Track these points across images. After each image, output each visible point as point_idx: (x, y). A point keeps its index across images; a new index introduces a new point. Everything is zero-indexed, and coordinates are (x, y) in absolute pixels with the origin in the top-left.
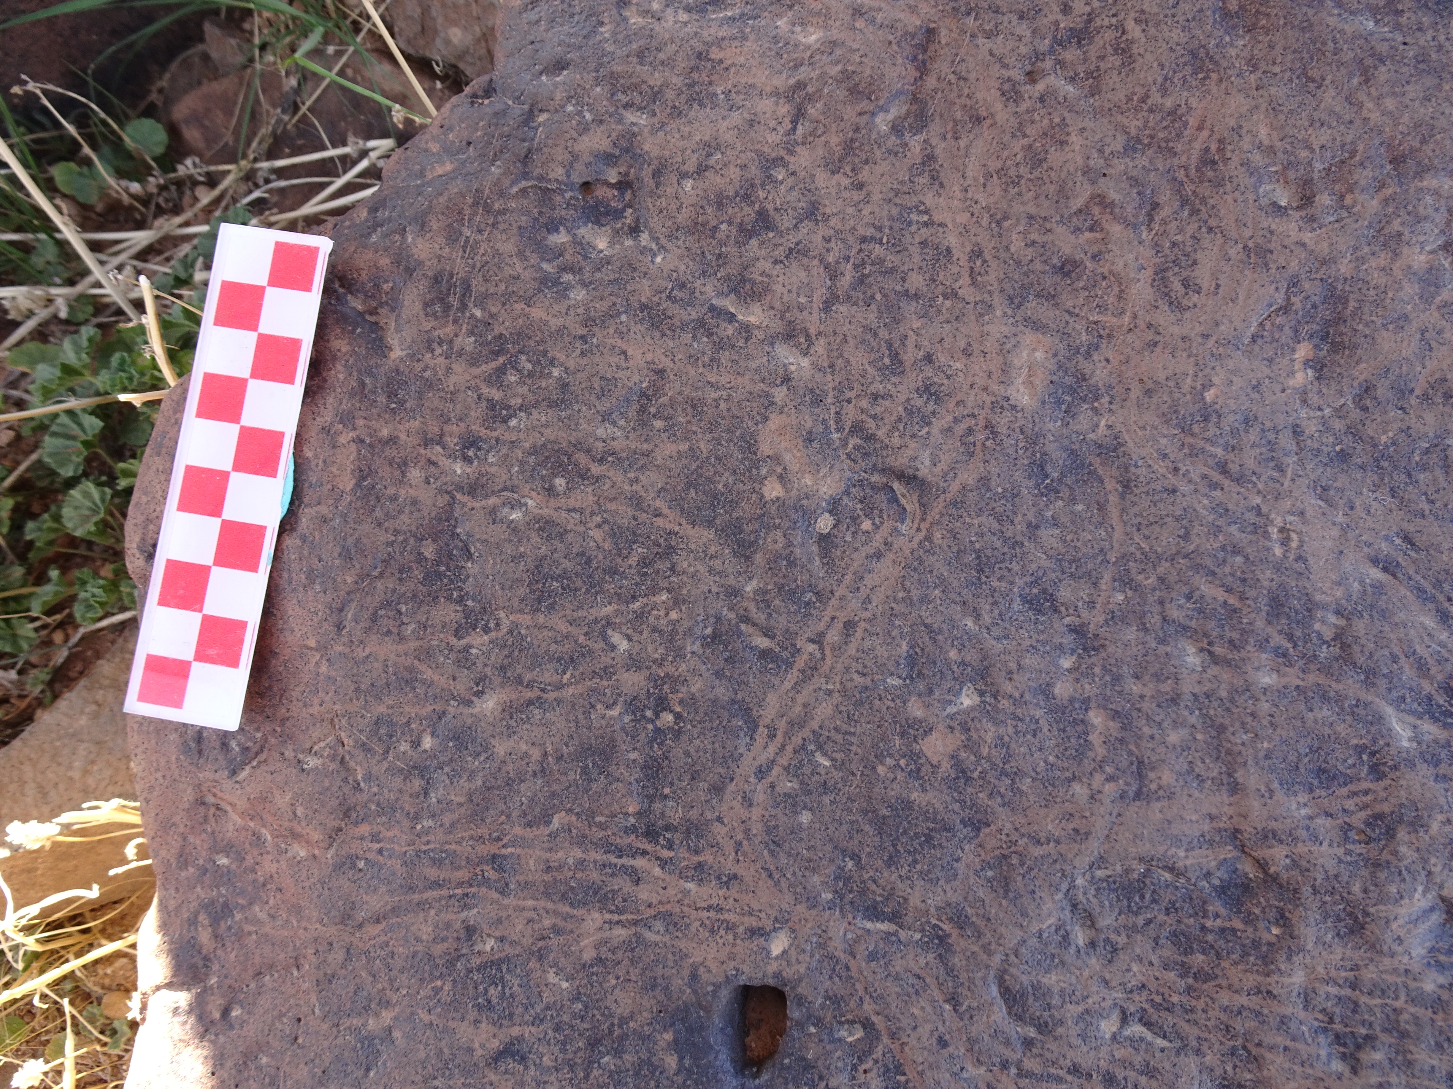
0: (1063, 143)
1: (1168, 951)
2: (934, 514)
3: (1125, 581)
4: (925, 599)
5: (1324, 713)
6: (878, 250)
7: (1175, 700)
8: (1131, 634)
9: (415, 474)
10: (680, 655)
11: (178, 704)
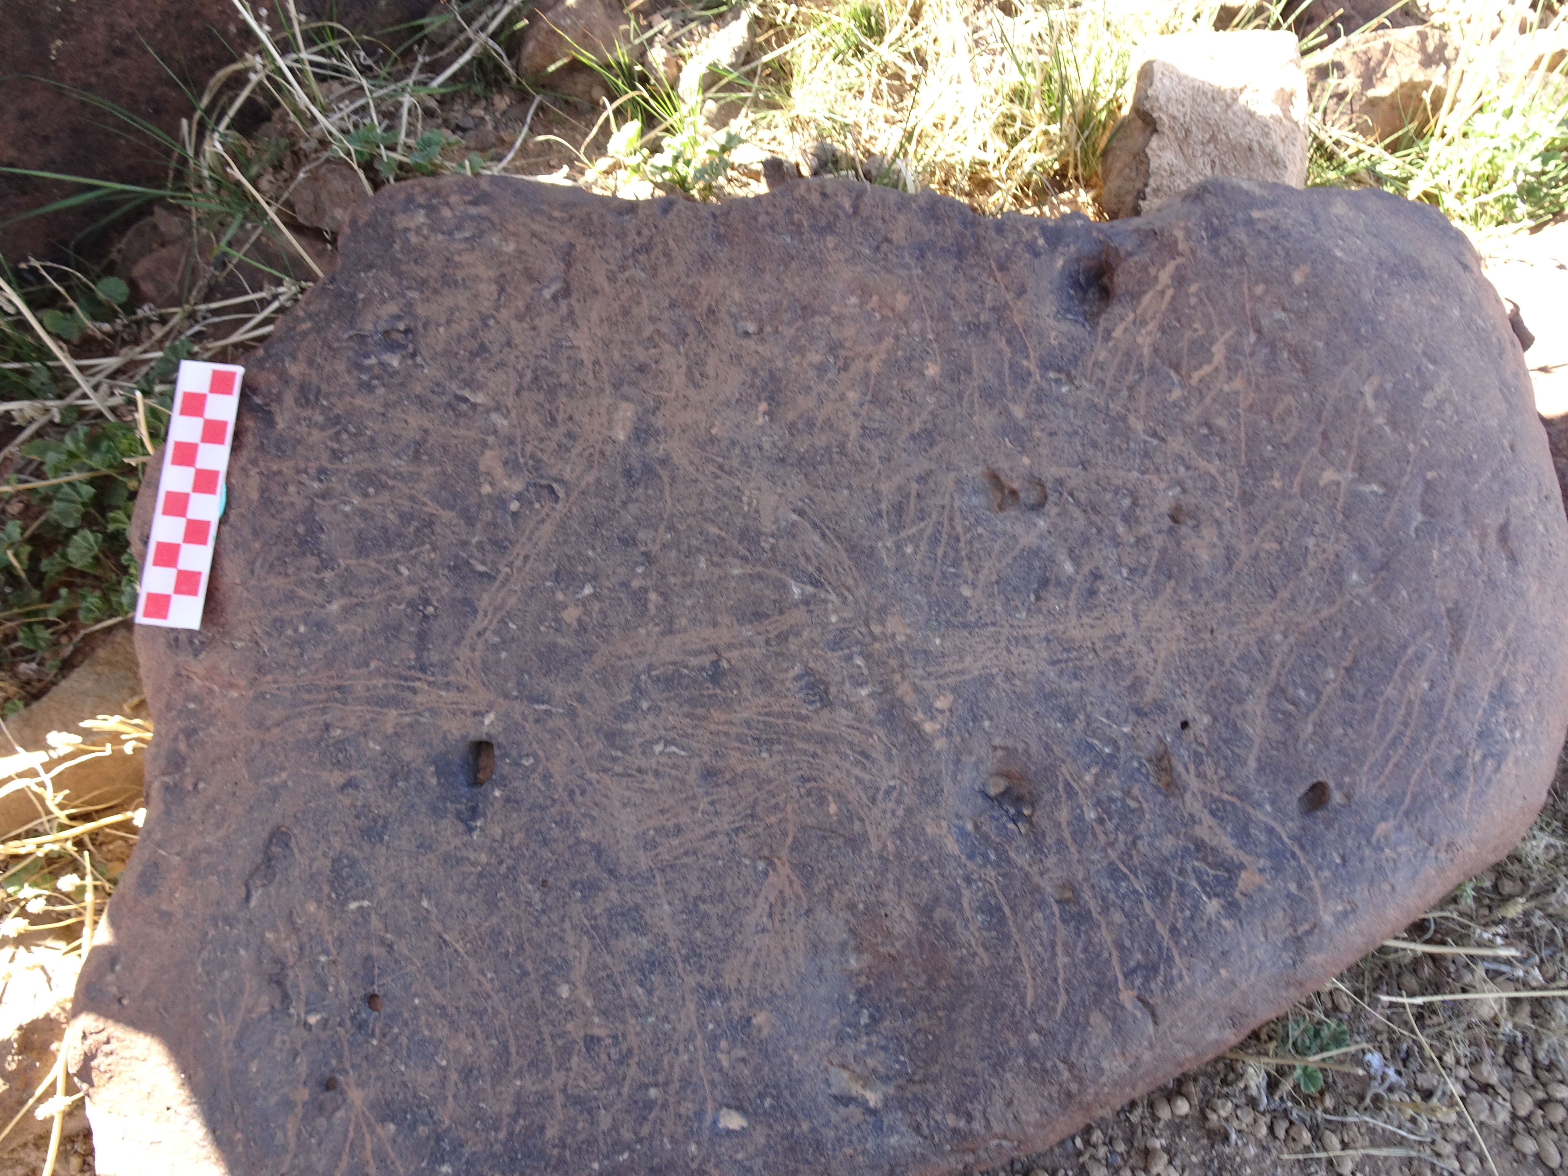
0: (639, 303)
1: (686, 709)
2: (573, 498)
3: (671, 528)
4: (566, 542)
5: (759, 585)
6: (544, 362)
7: (691, 585)
8: (673, 554)
9: (292, 489)
10: (436, 576)
11: (165, 617)
